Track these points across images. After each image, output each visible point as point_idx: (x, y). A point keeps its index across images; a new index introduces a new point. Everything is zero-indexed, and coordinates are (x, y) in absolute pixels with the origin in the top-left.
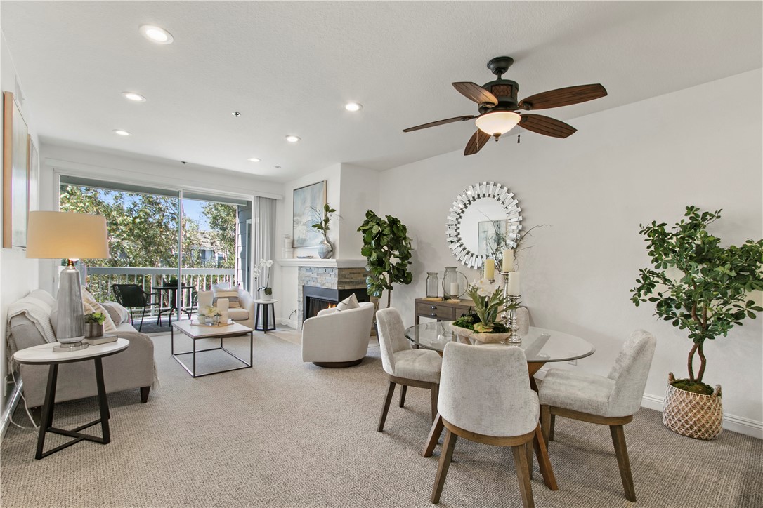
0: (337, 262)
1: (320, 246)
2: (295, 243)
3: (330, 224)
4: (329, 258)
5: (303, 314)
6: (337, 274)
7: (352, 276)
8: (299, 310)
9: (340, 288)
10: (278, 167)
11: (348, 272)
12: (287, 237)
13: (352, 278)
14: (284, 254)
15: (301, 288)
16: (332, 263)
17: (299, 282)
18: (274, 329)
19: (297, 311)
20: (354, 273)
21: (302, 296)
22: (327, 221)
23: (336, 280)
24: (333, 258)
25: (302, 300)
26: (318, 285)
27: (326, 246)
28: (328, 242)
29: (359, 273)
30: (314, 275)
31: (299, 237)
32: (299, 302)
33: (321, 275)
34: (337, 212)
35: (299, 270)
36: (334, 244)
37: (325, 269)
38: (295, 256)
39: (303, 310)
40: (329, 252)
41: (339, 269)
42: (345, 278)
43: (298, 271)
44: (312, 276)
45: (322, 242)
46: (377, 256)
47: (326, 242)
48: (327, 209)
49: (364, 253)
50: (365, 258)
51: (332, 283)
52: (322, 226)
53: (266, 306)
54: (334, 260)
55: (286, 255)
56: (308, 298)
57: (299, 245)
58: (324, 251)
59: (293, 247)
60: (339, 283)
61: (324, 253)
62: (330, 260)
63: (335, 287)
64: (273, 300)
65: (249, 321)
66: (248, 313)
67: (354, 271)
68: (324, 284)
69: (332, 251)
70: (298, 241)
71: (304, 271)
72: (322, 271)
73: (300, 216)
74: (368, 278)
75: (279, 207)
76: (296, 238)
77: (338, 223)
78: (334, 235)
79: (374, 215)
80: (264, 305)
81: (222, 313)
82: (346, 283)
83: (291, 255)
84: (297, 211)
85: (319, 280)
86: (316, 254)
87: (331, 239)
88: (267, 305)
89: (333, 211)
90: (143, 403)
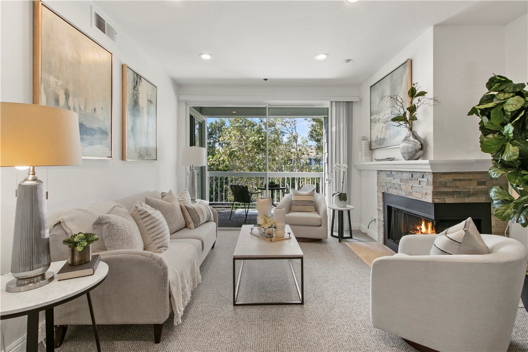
0: (432, 164)
1: (403, 144)
2: (373, 144)
3: (418, 113)
4: (417, 159)
5: (384, 225)
6: (431, 180)
7: (458, 183)
8: (379, 220)
9: (437, 201)
10: (348, 61)
11: (450, 178)
12: (364, 139)
13: (457, 187)
14: (361, 158)
15: (381, 195)
16: (423, 165)
17: (378, 189)
18: (351, 237)
19: (377, 220)
20: (460, 180)
21: (381, 204)
22: (412, 109)
23: (430, 189)
24: (424, 159)
25: (381, 208)
26: (403, 194)
27: (413, 144)
28: (416, 137)
29: (471, 180)
30: (397, 181)
31: (377, 138)
32: (379, 210)
33: (407, 181)
34: (430, 95)
35: (378, 174)
36: (425, 140)
37: (412, 174)
38: (374, 158)
39: (384, 221)
40: (417, 151)
41: (433, 173)
42: (445, 186)
43: (376, 175)
44: (394, 181)
45: (406, 139)
46: (520, 151)
47: (411, 138)
48: (413, 93)
49: (485, 148)
50: (489, 157)
51: (425, 193)
52: (408, 118)
53: (341, 213)
54: (427, 161)
55: (363, 157)
56: (389, 208)
57: (378, 147)
58: (410, 150)
59: (371, 149)
60: (435, 194)
61: (408, 153)
62: (420, 161)
63: (429, 199)
64: (349, 207)
65: (321, 227)
66: (321, 220)
67: (461, 177)
68: (410, 193)
69: (421, 149)
70: (376, 141)
71: (383, 176)
72: (406, 176)
73: (377, 113)
74: (494, 190)
75: (356, 109)
76: (374, 138)
77: (431, 110)
78: (425, 127)
79: (507, 81)
80: (339, 211)
81: (278, 225)
82: (446, 194)
83: (369, 158)
84: (374, 109)
85: (403, 187)
86: (398, 154)
87: (420, 133)
88: (342, 211)
89: (422, 94)
90: (156, 343)
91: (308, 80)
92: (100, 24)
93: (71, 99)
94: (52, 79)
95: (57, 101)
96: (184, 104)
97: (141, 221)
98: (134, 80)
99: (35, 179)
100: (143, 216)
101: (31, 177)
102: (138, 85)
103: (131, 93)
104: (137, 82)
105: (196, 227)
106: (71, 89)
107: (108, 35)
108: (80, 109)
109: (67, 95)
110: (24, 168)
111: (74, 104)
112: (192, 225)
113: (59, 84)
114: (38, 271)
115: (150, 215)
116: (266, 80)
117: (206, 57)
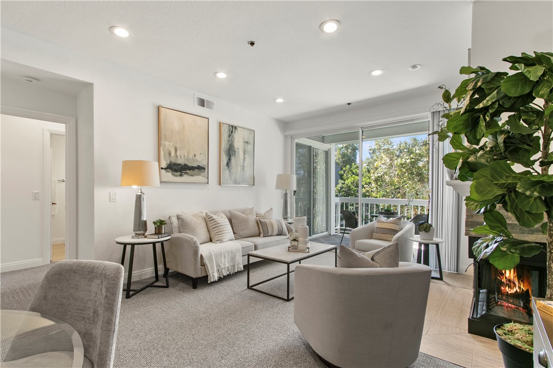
18: (441, 279)
90: (194, 288)
91: (395, 94)
92: (202, 103)
93: (178, 152)
94: (167, 143)
95: (170, 154)
96: (290, 138)
97: (209, 223)
98: (229, 130)
99: (141, 192)
100: (210, 219)
101: (140, 191)
102: (233, 134)
103: (226, 139)
104: (232, 132)
105: (264, 237)
106: (178, 146)
107: (206, 107)
108: (184, 156)
109: (176, 150)
110: (135, 187)
111: (180, 154)
112: (262, 235)
113: (171, 145)
114: (142, 232)
115: (214, 219)
116: (349, 104)
117: (280, 100)
